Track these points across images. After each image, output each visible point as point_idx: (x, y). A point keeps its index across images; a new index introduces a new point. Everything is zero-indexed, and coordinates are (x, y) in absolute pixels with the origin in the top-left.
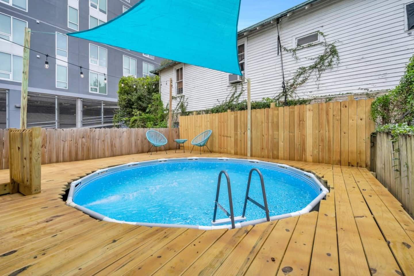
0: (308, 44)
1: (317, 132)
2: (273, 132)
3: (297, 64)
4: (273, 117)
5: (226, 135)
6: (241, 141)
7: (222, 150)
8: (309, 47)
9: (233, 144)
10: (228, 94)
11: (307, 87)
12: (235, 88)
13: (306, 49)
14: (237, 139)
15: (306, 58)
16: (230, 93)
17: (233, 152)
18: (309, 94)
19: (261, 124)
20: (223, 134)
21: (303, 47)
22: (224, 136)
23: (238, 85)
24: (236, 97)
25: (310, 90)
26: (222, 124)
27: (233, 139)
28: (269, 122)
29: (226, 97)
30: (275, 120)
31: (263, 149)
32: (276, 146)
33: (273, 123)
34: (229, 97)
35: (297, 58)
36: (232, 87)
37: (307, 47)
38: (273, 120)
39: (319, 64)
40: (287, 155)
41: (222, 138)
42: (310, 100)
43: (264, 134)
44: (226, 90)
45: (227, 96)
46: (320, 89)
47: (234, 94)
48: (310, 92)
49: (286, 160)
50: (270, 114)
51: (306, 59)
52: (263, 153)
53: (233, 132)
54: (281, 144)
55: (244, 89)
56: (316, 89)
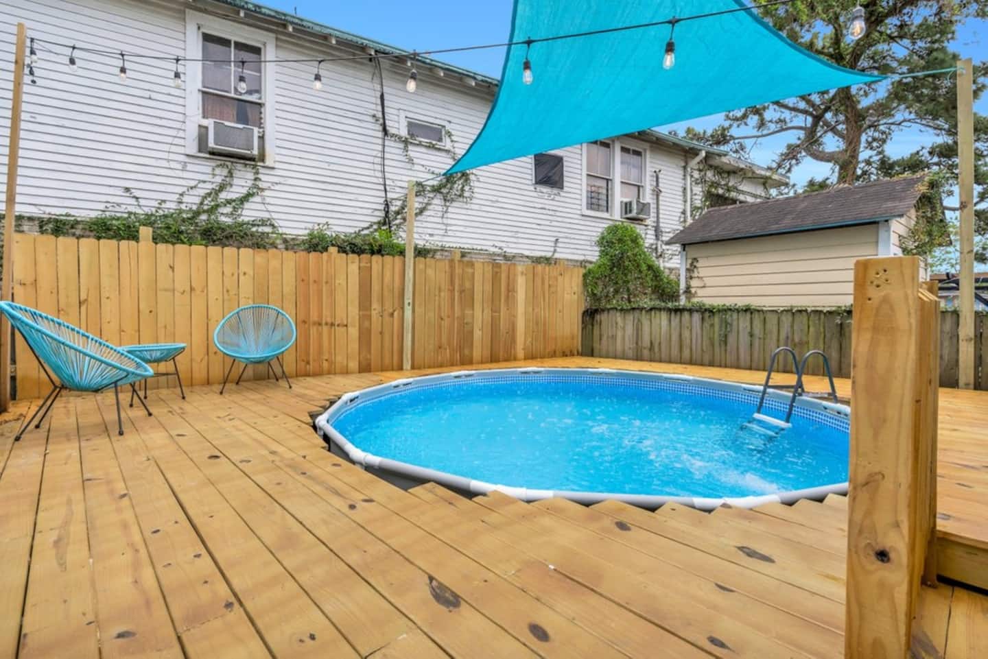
0: (428, 141)
1: (531, 309)
2: (462, 310)
3: (410, 173)
4: (462, 279)
5: (329, 320)
6: (381, 333)
7: (311, 368)
8: (429, 147)
9: (354, 346)
10: (193, 183)
11: (425, 225)
12: (225, 172)
13: (423, 150)
14: (369, 331)
15: (423, 166)
16: (200, 181)
17: (354, 365)
18: (427, 237)
19: (437, 293)
20: (314, 317)
21: (420, 142)
22: (320, 324)
23: (239, 166)
24: (229, 202)
25: (430, 231)
26: (313, 287)
27: (354, 332)
28: (454, 290)
29: (180, 190)
30: (467, 285)
31: (440, 347)
32: (466, 337)
33: (462, 291)
34: (194, 192)
35: (411, 161)
36: (213, 164)
37: (426, 146)
38: (462, 285)
39: (445, 186)
40: (487, 353)
41: (313, 331)
42: (435, 251)
43: (443, 315)
44: (179, 166)
45: (185, 189)
46: (450, 233)
47: (222, 188)
48: (431, 235)
49: (487, 362)
50: (457, 271)
51: (423, 169)
52: (440, 358)
53: (354, 311)
54: (477, 334)
55: (261, 185)
56: (442, 232)
